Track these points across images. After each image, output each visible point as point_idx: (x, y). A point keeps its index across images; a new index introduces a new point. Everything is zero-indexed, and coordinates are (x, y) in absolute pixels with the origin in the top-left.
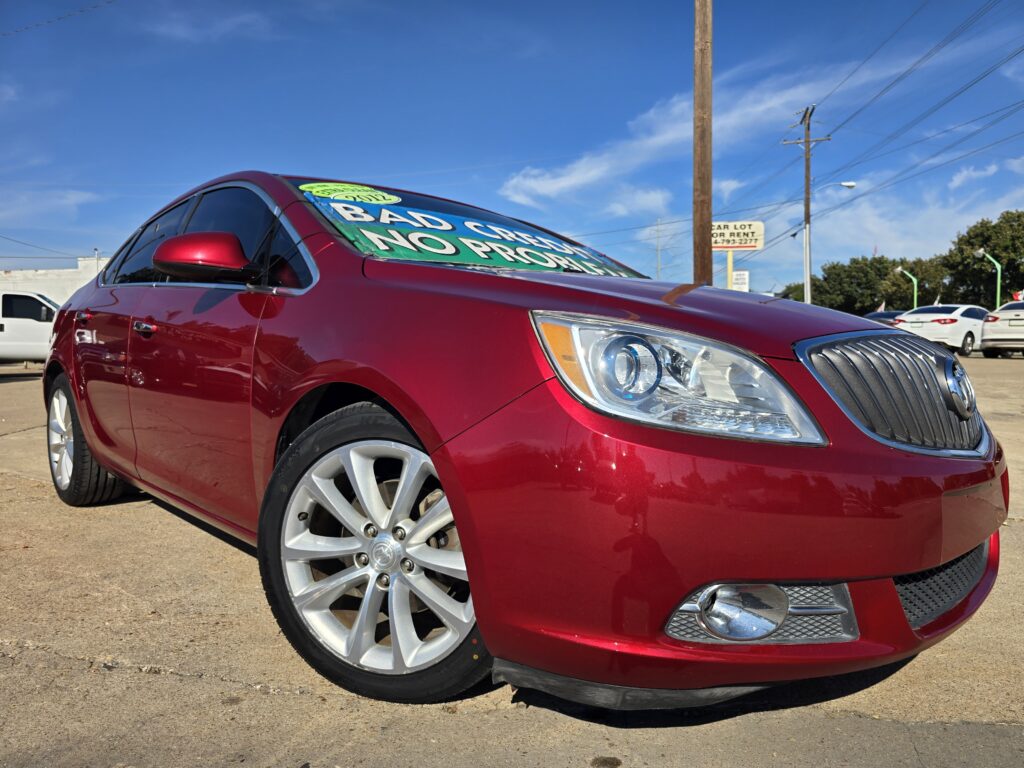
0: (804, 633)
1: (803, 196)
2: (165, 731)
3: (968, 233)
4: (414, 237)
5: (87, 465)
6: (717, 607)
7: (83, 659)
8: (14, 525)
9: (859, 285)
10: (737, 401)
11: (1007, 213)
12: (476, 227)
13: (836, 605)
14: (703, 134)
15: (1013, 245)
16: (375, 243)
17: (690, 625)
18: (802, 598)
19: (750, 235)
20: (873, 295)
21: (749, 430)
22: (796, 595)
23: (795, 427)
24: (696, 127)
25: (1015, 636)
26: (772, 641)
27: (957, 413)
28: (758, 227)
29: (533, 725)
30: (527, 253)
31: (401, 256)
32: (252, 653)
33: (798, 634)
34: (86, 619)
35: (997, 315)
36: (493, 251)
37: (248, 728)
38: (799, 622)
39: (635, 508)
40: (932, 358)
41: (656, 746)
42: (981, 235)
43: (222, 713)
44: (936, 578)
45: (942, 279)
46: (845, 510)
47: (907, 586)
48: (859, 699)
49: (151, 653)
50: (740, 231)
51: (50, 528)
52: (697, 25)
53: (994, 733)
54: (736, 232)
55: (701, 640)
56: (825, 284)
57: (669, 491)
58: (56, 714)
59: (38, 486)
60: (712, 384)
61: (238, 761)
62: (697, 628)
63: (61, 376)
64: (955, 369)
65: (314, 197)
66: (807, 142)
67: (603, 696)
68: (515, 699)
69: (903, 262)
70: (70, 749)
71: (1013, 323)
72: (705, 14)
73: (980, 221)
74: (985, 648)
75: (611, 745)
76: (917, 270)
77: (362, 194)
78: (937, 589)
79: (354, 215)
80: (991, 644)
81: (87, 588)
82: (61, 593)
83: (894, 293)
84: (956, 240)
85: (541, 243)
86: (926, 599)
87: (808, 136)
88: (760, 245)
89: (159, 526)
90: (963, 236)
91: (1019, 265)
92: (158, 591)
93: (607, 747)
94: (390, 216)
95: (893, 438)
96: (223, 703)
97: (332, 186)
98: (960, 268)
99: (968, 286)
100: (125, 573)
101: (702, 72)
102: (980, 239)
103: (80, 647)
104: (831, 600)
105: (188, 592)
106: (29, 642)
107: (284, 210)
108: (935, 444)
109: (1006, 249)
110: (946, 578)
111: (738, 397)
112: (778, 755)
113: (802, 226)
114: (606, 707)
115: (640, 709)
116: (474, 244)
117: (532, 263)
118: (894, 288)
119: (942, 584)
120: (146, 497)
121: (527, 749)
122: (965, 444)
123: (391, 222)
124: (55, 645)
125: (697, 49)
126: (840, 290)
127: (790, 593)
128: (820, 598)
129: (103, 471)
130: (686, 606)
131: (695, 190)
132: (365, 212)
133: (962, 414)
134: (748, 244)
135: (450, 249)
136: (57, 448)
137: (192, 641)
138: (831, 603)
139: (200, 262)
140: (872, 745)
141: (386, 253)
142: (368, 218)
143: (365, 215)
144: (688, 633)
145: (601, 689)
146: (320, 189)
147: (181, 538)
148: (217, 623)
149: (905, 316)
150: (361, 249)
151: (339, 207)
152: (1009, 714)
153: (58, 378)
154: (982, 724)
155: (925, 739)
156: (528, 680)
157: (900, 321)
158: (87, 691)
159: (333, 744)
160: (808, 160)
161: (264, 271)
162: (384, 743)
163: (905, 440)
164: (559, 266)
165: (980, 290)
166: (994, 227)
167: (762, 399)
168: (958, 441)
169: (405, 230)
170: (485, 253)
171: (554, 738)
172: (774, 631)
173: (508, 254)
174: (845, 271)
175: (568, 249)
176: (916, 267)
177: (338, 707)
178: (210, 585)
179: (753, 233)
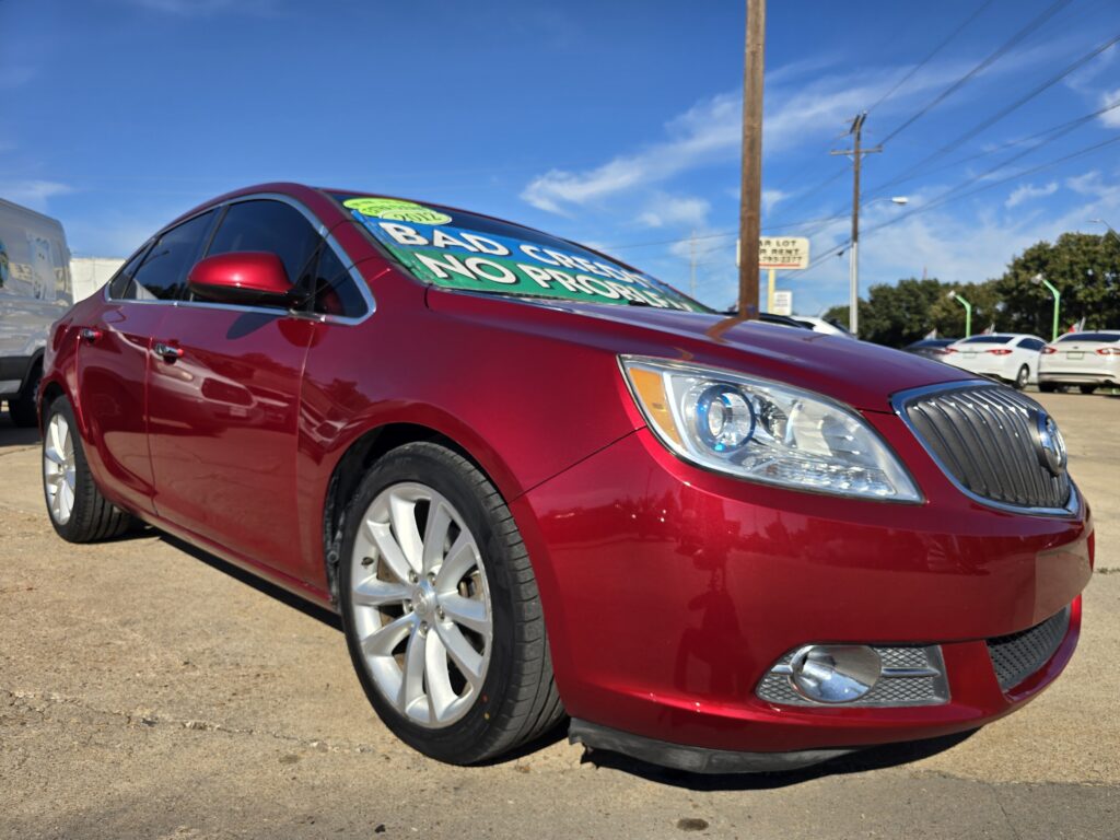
0: (895, 696)
1: (851, 210)
2: (223, 791)
3: (1025, 256)
4: (472, 262)
5: (91, 498)
6: (808, 668)
7: (119, 714)
8: (11, 564)
9: (908, 309)
10: (830, 454)
11: (1067, 235)
12: (532, 251)
13: (928, 667)
14: (752, 142)
15: (1071, 270)
16: (431, 269)
17: (782, 687)
18: (895, 660)
19: (794, 252)
20: (922, 321)
21: (843, 486)
22: (889, 657)
23: (891, 483)
24: (745, 137)
25: (1092, 694)
26: (864, 703)
27: (1049, 469)
28: (803, 244)
29: (612, 785)
30: (588, 282)
31: (461, 284)
32: (303, 707)
33: (889, 696)
34: (114, 670)
35: (1054, 347)
36: (553, 279)
37: (313, 788)
38: (891, 684)
39: (713, 562)
40: (1024, 411)
41: (742, 807)
42: (1038, 259)
43: (283, 773)
44: (1024, 639)
45: (995, 304)
46: (930, 565)
47: (998, 647)
48: (943, 760)
49: (192, 708)
50: (783, 247)
51: (52, 567)
52: (749, 25)
53: (1079, 793)
54: (778, 248)
55: (792, 702)
56: (870, 308)
57: (753, 543)
58: (102, 773)
59: (29, 520)
60: (806, 437)
61: (308, 822)
62: (788, 690)
63: (62, 399)
64: (1047, 424)
65: (363, 216)
66: (857, 153)
67: (688, 759)
68: (585, 759)
69: (956, 286)
70: (125, 811)
71: (1071, 355)
72: (757, 14)
73: (1038, 242)
74: (1063, 706)
75: (695, 806)
76: (968, 294)
77: (410, 212)
78: (1024, 650)
79: (407, 237)
80: (1070, 702)
81: (107, 635)
82: (80, 640)
83: (944, 319)
84: (1011, 263)
85: (599, 269)
86: (1015, 661)
87: (857, 146)
88: (804, 264)
89: (174, 567)
90: (1019, 259)
91: (1076, 292)
92: (187, 640)
93: (691, 808)
94: (444, 239)
95: (988, 496)
96: (281, 761)
97: (377, 202)
98: (1015, 293)
99: (1022, 313)
100: (145, 619)
101: (753, 78)
102: (1037, 262)
103: (113, 701)
104: (924, 662)
105: (220, 641)
106: (55, 694)
107: (331, 230)
108: (1028, 502)
109: (1063, 274)
110: (1033, 639)
111: (831, 449)
112: (867, 816)
113: (850, 244)
114: (691, 770)
115: (725, 772)
116: (534, 272)
117: (595, 294)
118: (945, 314)
119: (1029, 646)
120: (155, 532)
121: (609, 811)
122: (1056, 501)
123: (446, 246)
124: (85, 698)
125: (748, 51)
126: (887, 314)
127: (883, 654)
128: (913, 660)
129: (107, 504)
130: (778, 668)
131: (743, 205)
132: (418, 233)
133: (1054, 470)
134: (791, 262)
135: (510, 278)
136: (54, 479)
137: (234, 694)
138: (924, 665)
139: (238, 285)
140: (959, 806)
141: (445, 281)
142: (421, 241)
143: (417, 237)
144: (779, 695)
145: (686, 752)
146: (366, 206)
147: (200, 580)
148: (258, 675)
149: (958, 345)
150: (420, 276)
151: (389, 228)
152: (1093, 774)
153: (56, 401)
154: (1068, 785)
155: (1012, 800)
156: (607, 741)
157: (952, 350)
158: (131, 748)
159: (405, 806)
160: (857, 173)
161: (310, 296)
162: (459, 804)
163: (999, 498)
164: (622, 297)
165: (1034, 318)
166: (1052, 251)
167: (857, 453)
168: (1050, 498)
169: (462, 255)
170: (546, 281)
171: (636, 799)
172: (866, 694)
173: (569, 283)
174: (893, 294)
175: (628, 277)
176: (968, 291)
177: (404, 766)
178: (242, 634)
179: (797, 250)
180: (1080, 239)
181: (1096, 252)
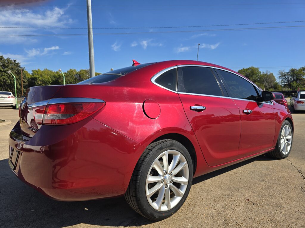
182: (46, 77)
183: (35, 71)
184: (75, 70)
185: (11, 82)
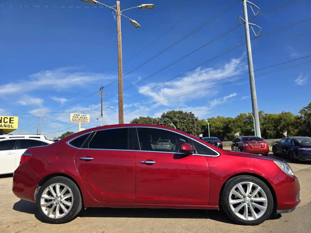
19: (86, 118)
50: (83, 116)
66: (101, 95)
88: (89, 121)
134: (85, 121)
179: (87, 117)
180: (143, 118)
181: (147, 121)
182: (218, 123)
183: (210, 119)
184: (245, 114)
185: (188, 130)
